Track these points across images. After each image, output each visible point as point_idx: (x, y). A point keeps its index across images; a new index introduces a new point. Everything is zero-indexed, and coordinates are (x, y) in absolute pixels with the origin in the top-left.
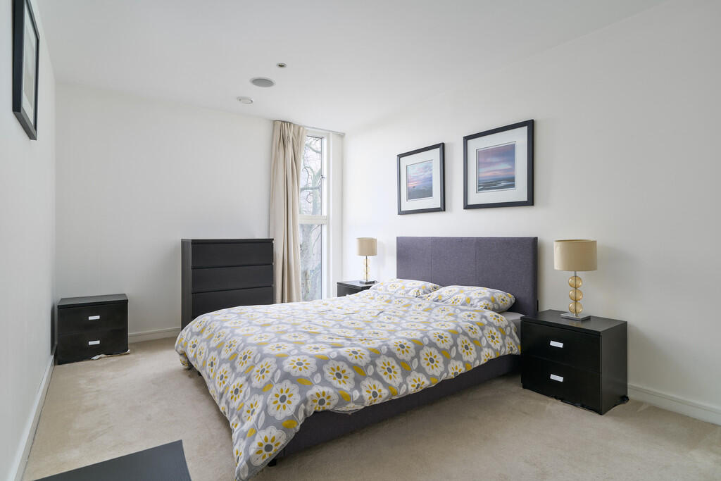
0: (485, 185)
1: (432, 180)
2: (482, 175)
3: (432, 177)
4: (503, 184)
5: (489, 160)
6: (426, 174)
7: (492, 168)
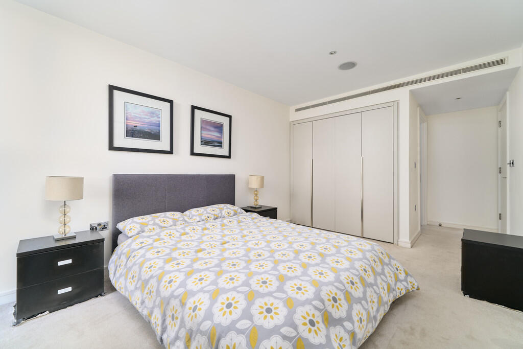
0: (206, 142)
1: (159, 126)
2: (203, 135)
3: (160, 124)
4: (216, 144)
5: (208, 127)
6: (152, 119)
7: (210, 133)
